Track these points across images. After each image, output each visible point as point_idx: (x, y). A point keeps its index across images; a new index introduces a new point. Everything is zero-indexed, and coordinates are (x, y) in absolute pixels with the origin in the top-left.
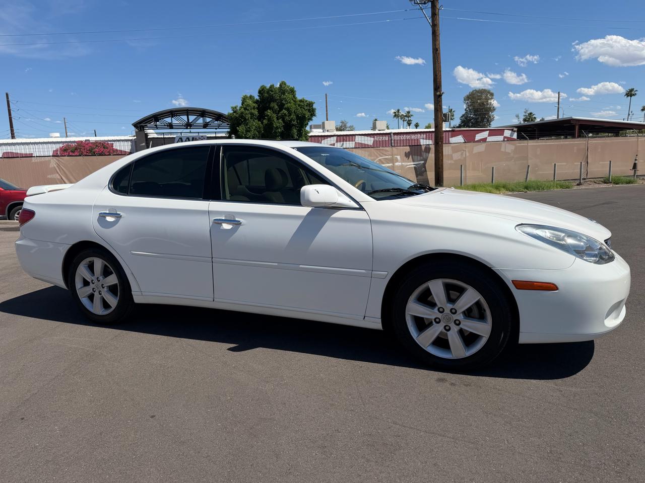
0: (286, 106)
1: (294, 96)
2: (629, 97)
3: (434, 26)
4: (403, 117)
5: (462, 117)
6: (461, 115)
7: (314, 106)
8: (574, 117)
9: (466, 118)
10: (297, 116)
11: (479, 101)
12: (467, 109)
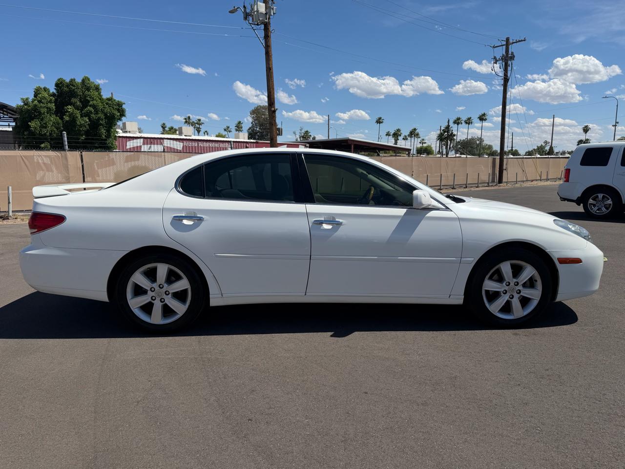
0: (91, 103)
1: (99, 94)
2: (379, 124)
3: (267, 47)
4: (193, 124)
5: (249, 129)
6: (248, 128)
7: (124, 106)
8: (350, 138)
9: (253, 131)
10: (106, 115)
11: (263, 116)
12: (253, 123)
